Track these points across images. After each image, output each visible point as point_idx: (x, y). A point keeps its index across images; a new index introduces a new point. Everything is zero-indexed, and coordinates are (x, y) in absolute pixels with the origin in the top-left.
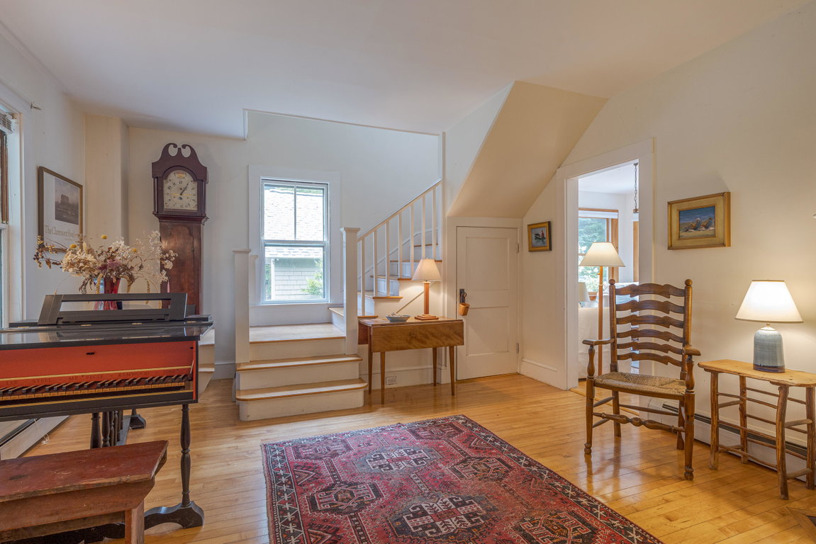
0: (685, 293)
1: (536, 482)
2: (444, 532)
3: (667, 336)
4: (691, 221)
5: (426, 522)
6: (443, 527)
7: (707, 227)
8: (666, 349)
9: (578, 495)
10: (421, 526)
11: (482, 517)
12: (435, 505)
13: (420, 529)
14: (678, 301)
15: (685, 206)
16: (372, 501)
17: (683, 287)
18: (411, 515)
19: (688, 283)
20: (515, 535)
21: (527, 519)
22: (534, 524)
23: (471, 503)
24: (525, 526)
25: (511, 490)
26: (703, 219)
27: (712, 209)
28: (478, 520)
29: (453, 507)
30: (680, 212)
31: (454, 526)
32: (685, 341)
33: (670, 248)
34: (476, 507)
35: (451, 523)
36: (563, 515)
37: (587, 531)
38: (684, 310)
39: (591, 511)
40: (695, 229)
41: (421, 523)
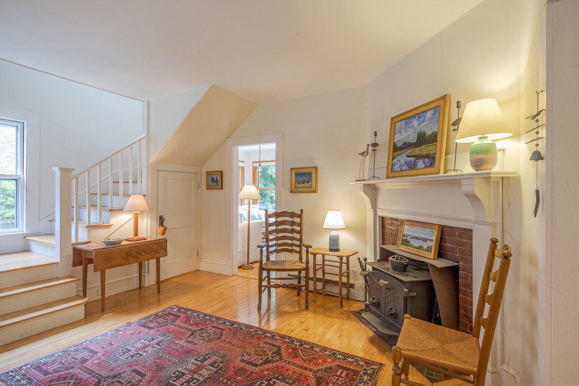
0: (300, 216)
1: (240, 333)
2: (202, 379)
3: (293, 239)
4: (301, 179)
5: (187, 378)
6: (200, 377)
7: (308, 183)
8: (292, 245)
9: (264, 333)
10: (185, 382)
11: (220, 362)
12: (188, 367)
13: (185, 384)
14: (297, 220)
15: (298, 171)
16: (140, 381)
17: (299, 213)
18: (175, 379)
19: (302, 211)
20: (242, 365)
21: (245, 354)
22: (249, 355)
23: (209, 357)
24: (246, 358)
25: (229, 342)
26: (306, 178)
27: (310, 174)
28: (219, 365)
29: (200, 363)
30: (297, 174)
31: (206, 374)
32: (300, 240)
33: (291, 192)
34: (214, 358)
35: (203, 373)
36: (262, 345)
37: (275, 349)
38: (300, 225)
39: (274, 339)
40: (303, 183)
41: (184, 381)
